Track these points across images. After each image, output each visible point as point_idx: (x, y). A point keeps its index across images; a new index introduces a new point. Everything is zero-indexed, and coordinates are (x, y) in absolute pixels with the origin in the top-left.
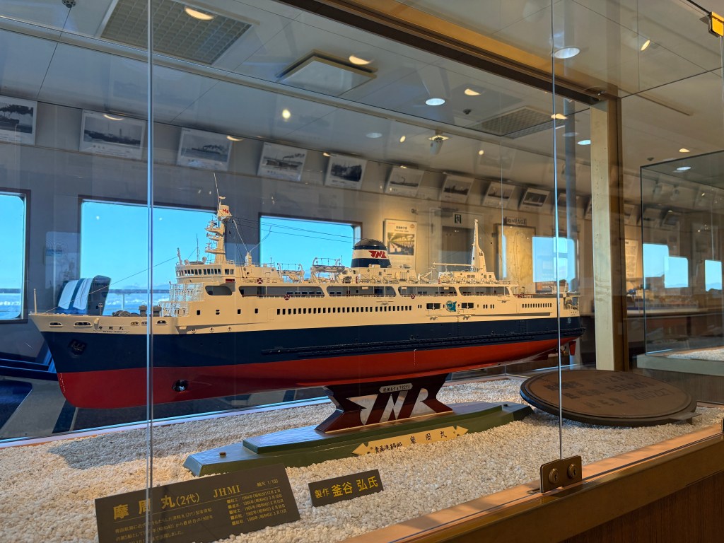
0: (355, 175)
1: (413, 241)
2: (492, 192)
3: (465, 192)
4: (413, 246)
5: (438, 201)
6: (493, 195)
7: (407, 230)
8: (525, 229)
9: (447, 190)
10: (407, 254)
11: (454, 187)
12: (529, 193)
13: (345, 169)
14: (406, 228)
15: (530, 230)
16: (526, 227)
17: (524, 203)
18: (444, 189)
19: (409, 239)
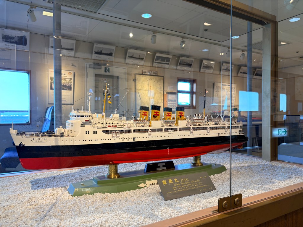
0: (22, 41)
1: (71, 82)
2: (131, 55)
3: (110, 54)
4: (71, 85)
5: (92, 59)
6: (132, 57)
7: (66, 75)
8: (156, 77)
9: (96, 53)
10: (66, 90)
11: (101, 51)
12: (157, 56)
13: (13, 38)
14: (65, 74)
15: (160, 78)
16: (157, 76)
17: (155, 62)
18: (94, 52)
19: (67, 81)
